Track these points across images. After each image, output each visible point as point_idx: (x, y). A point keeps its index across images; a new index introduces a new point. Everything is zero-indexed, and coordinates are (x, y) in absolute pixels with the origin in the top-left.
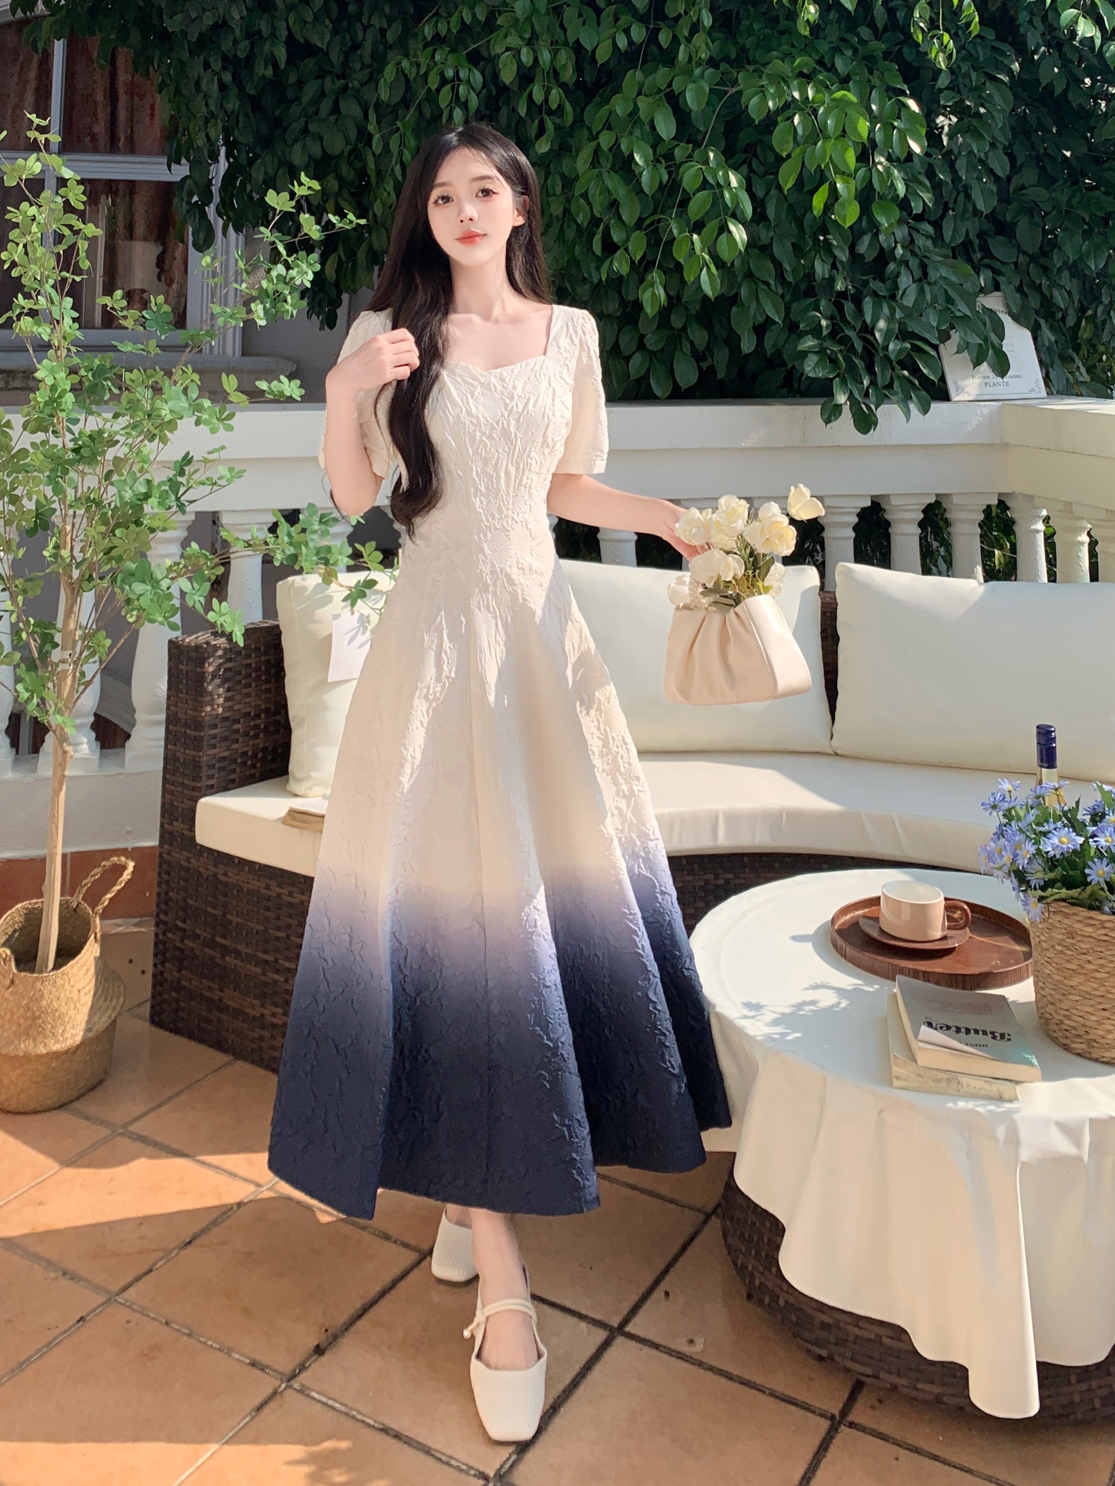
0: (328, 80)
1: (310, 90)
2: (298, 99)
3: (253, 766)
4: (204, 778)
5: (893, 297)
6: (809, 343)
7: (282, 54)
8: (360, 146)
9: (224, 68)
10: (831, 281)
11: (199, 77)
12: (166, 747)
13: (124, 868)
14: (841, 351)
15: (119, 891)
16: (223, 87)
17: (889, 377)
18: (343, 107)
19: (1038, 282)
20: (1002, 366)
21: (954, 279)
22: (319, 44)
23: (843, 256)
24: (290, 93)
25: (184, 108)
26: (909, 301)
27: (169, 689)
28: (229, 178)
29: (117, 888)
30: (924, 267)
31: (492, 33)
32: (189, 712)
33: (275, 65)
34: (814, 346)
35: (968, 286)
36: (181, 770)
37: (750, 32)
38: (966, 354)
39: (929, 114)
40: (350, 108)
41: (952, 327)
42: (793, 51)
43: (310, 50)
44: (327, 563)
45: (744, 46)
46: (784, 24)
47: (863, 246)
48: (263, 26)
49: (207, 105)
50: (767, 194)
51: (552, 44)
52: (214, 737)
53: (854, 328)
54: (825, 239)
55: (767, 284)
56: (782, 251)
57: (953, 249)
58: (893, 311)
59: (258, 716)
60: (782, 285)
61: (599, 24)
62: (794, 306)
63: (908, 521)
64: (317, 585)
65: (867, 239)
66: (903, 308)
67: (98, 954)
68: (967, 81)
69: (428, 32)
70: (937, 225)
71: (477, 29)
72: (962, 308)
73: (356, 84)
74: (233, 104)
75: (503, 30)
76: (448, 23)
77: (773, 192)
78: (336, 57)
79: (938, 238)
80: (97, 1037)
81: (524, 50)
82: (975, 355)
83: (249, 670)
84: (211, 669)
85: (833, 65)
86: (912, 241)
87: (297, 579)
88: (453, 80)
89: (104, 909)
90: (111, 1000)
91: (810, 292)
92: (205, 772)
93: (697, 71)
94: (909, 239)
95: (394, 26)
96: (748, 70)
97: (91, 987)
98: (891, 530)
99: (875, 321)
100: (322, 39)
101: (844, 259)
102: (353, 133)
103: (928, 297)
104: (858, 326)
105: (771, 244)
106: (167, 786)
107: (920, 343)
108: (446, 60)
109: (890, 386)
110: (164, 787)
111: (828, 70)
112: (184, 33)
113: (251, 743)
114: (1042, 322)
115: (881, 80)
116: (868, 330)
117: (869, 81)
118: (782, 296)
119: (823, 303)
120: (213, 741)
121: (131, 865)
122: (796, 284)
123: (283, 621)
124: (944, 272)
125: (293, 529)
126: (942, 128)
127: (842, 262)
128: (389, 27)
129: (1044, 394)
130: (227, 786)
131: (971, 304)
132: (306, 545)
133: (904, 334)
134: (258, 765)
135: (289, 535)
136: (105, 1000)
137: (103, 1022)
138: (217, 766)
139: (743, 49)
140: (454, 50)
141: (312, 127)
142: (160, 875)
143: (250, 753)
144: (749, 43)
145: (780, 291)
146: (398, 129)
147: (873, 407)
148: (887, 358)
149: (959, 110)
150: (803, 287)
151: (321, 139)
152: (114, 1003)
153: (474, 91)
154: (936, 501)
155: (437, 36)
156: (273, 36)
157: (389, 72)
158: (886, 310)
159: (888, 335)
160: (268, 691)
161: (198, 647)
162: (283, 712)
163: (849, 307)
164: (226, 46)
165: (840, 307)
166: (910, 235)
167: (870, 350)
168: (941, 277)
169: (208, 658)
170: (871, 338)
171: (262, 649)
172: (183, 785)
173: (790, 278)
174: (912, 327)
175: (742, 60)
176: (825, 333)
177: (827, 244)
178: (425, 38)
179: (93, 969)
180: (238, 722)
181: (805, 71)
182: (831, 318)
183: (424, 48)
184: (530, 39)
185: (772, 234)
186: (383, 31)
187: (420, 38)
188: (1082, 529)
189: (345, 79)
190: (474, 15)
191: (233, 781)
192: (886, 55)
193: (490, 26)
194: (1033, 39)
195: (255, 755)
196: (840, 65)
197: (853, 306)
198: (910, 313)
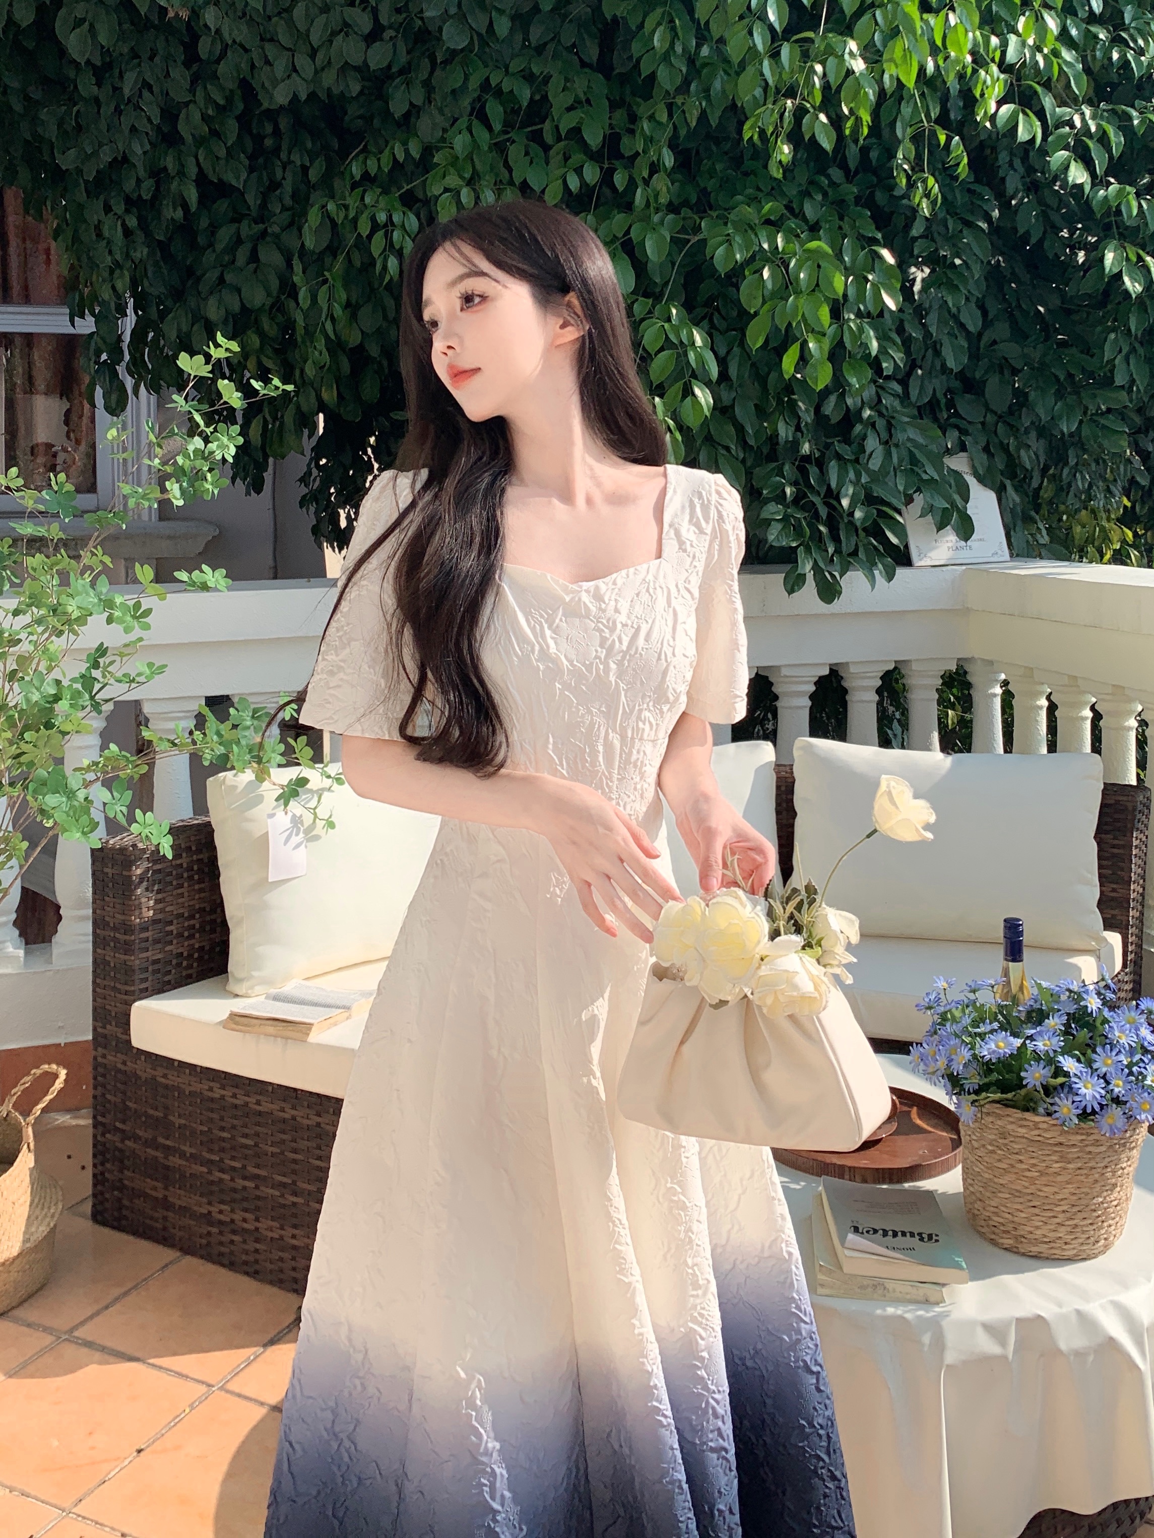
0: (245, 222)
1: (225, 235)
2: (211, 245)
3: (190, 967)
4: (137, 982)
5: (857, 461)
6: (772, 510)
7: (192, 195)
8: (283, 297)
9: (127, 211)
10: (795, 445)
11: (99, 221)
12: (94, 951)
13: (56, 1076)
14: (805, 518)
15: (51, 1100)
16: (127, 233)
17: (853, 543)
18: (262, 255)
19: (1006, 442)
20: (966, 530)
21: (921, 440)
22: (234, 183)
23: (808, 418)
24: (201, 240)
25: (84, 258)
26: (875, 464)
27: (94, 893)
28: (138, 334)
29: (49, 1097)
30: (890, 426)
31: (428, 172)
32: (117, 916)
33: (185, 206)
34: (778, 514)
35: (934, 448)
36: (112, 974)
37: (712, 173)
38: (929, 517)
39: (902, 265)
40: (271, 256)
41: (919, 490)
42: (760, 195)
43: (223, 189)
44: (259, 761)
45: (705, 188)
46: (748, 164)
47: (829, 407)
48: (170, 162)
49: (110, 252)
50: (728, 353)
51: (495, 184)
52: (147, 940)
53: (819, 495)
54: (790, 399)
55: (728, 449)
56: (744, 413)
57: (919, 408)
58: (858, 475)
59: (192, 917)
60: (744, 449)
61: (547, 163)
62: (757, 471)
63: (865, 689)
64: (250, 782)
65: (833, 399)
66: (868, 471)
67: (32, 1164)
68: (942, 229)
69: (356, 170)
70: (904, 382)
71: (410, 168)
72: (929, 471)
73: (276, 229)
74: (141, 252)
75: (439, 171)
76: (379, 160)
77: (736, 350)
78: (252, 199)
79: (905, 397)
80: (36, 1246)
81: (464, 192)
82: (938, 518)
83: (180, 870)
84: (139, 872)
85: (802, 209)
86: (880, 401)
87: (229, 774)
88: (386, 225)
89: (36, 1119)
90: (49, 1208)
91: (772, 457)
92: (138, 976)
93: (656, 218)
94: (876, 399)
95: (317, 163)
96: (710, 216)
97: (27, 1198)
98: (847, 697)
99: (840, 485)
100: (238, 178)
101: (809, 421)
102: (275, 284)
103: (895, 460)
104: (823, 492)
105: (733, 406)
106: (98, 990)
107: (885, 509)
108: (377, 202)
109: (855, 553)
110: (94, 991)
111: (796, 216)
112: (79, 171)
113: (186, 944)
114: (1008, 483)
115: (853, 227)
116: (832, 496)
117: (840, 228)
118: (743, 461)
119: (787, 467)
120: (143, 945)
121: (63, 1073)
122: (758, 448)
123: (214, 819)
124: (912, 433)
125: (222, 727)
126: (914, 280)
127: (807, 424)
128: (312, 163)
129: (1007, 556)
130: (162, 988)
131: (939, 465)
132: (238, 743)
133: (870, 500)
134: (195, 965)
135: (218, 734)
136: (42, 1209)
137: (42, 1230)
138: (150, 969)
139: (704, 192)
140: (386, 192)
141: (228, 277)
142: (95, 1078)
143: (185, 954)
144: (711, 185)
145: (741, 455)
146: (325, 281)
147: (837, 574)
148: (851, 523)
149: (933, 260)
150: (765, 451)
151: (239, 291)
152: (52, 1211)
153: (409, 236)
154: (896, 668)
155: (366, 176)
156: (181, 173)
157: (314, 217)
159: (854, 501)
160: (201, 891)
161: (123, 850)
162: (219, 910)
163: (813, 471)
164: (129, 185)
165: (803, 471)
166: (877, 392)
167: (835, 517)
168: (909, 439)
169: (135, 861)
170: (836, 504)
171: (194, 848)
172: (114, 988)
173: (751, 442)
174: (878, 491)
175: (704, 205)
176: (789, 499)
177: (793, 405)
178: (352, 177)
179: (28, 1179)
180: (171, 923)
181: (772, 218)
182: (795, 484)
183: (352, 189)
184: (472, 179)
185: (734, 394)
186: (305, 169)
187: (348, 177)
188: (1041, 693)
189: (263, 223)
190: (407, 151)
191: (169, 982)
192: (858, 200)
193: (425, 164)
194: (1013, 182)
195: (190, 956)
196: (809, 210)
197: (816, 469)
198: (875, 477)
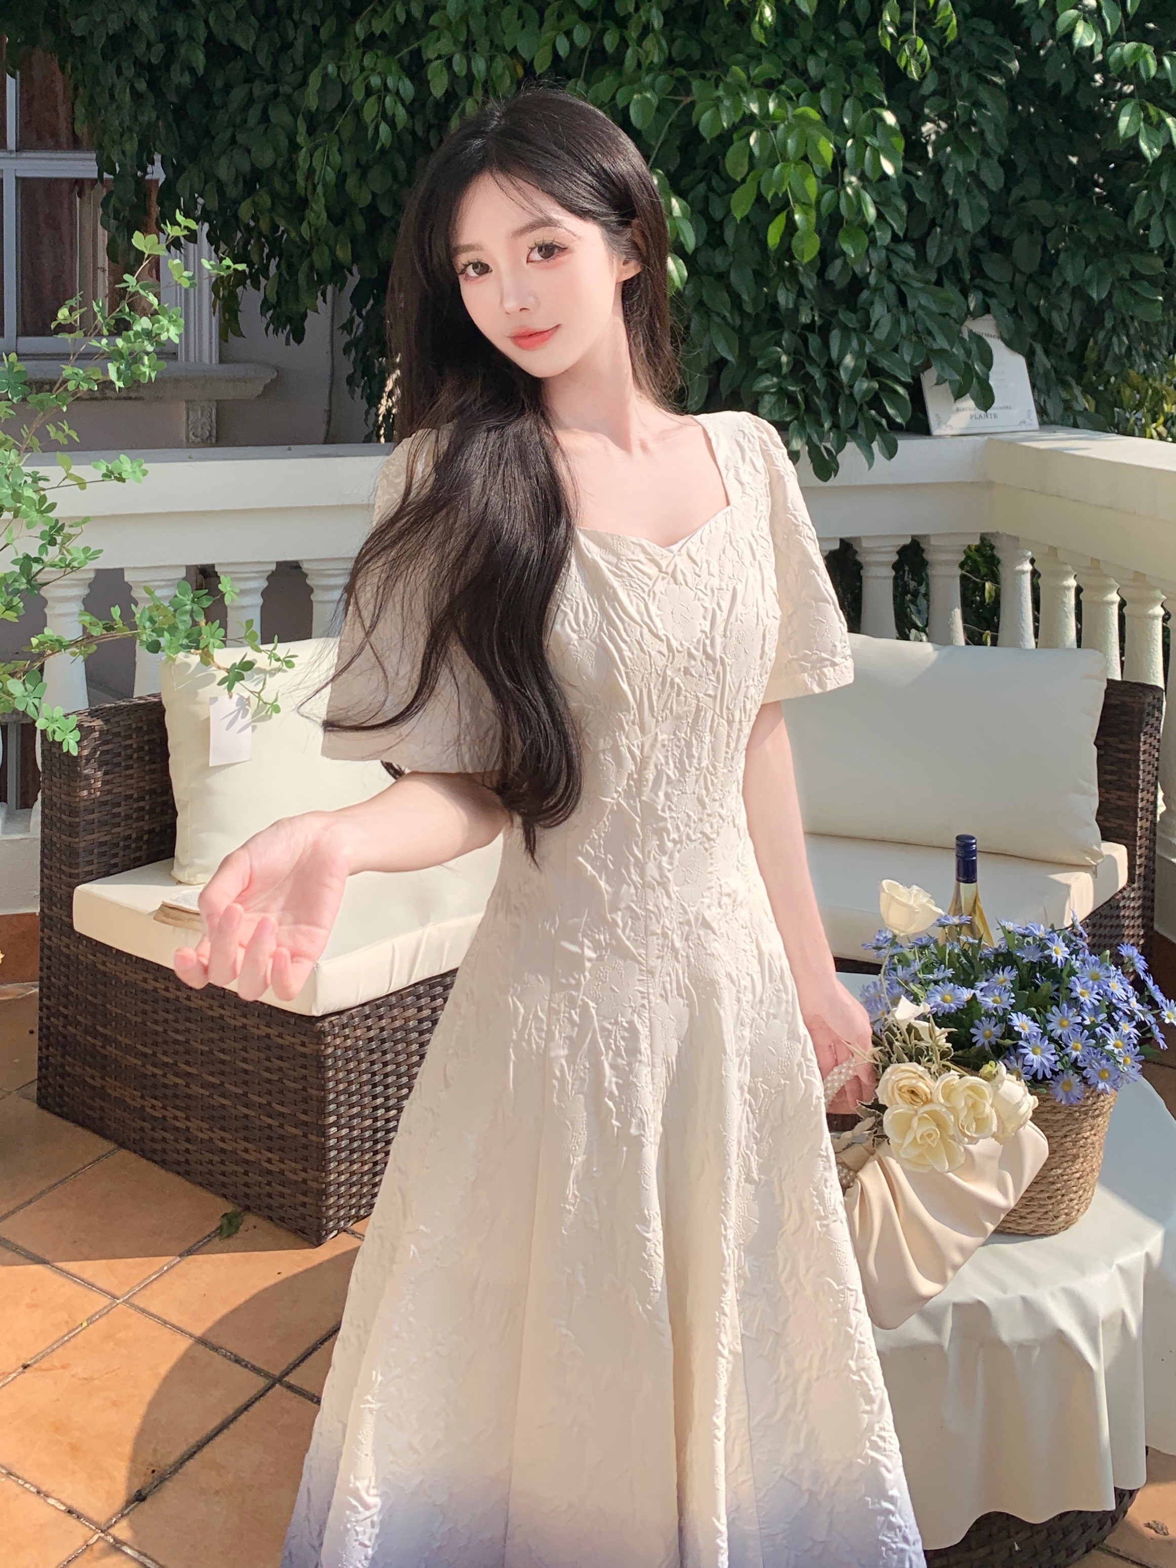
0: (257, 83)
1: (238, 95)
2: (225, 105)
4: (83, 864)
5: (864, 329)
6: (768, 381)
7: (200, 59)
9: (138, 75)
10: (797, 312)
11: (112, 85)
14: (801, 391)
16: (137, 96)
17: (853, 417)
18: (273, 114)
19: (1036, 304)
20: (985, 397)
21: (934, 307)
22: (244, 46)
23: (811, 283)
24: (216, 99)
26: (881, 334)
30: (901, 294)
31: (423, 36)
33: (193, 72)
34: (773, 386)
37: (715, 29)
38: (947, 385)
39: (911, 124)
40: (280, 115)
41: (928, 363)
43: (234, 52)
45: (709, 45)
47: (834, 273)
48: (180, 27)
49: (120, 117)
51: (489, 51)
53: (818, 365)
54: (790, 263)
55: (722, 316)
56: (740, 279)
57: (938, 271)
58: (862, 345)
60: (740, 316)
61: (540, 25)
62: (753, 340)
63: (882, 565)
65: (836, 266)
66: (874, 341)
69: (361, 31)
70: (918, 245)
72: (941, 342)
73: (288, 89)
74: (149, 116)
75: (437, 32)
78: (263, 59)
79: (920, 261)
81: (457, 58)
82: (956, 387)
85: (806, 68)
86: (890, 265)
88: (380, 90)
91: (773, 323)
93: (648, 78)
94: (886, 264)
95: (326, 24)
96: (703, 75)
99: (842, 357)
100: (247, 40)
101: (812, 287)
102: (282, 144)
103: (904, 329)
104: (825, 361)
105: (729, 269)
107: (889, 382)
108: (375, 65)
109: (853, 428)
111: (798, 75)
114: (1038, 346)
115: (859, 87)
116: (831, 367)
117: (844, 88)
118: (739, 330)
119: (786, 337)
122: (757, 314)
124: (924, 300)
126: (928, 137)
127: (809, 290)
128: (322, 23)
129: (1037, 426)
131: (954, 337)
133: (874, 371)
134: (143, 847)
139: (708, 48)
140: (386, 54)
141: (240, 138)
144: (714, 41)
145: (738, 324)
147: (834, 450)
148: (853, 398)
149: (948, 116)
150: (765, 317)
151: (249, 151)
153: (403, 103)
154: (913, 545)
155: (371, 36)
156: (191, 37)
157: (317, 77)
158: (855, 344)
159: (855, 373)
163: (814, 341)
164: (140, 50)
165: (804, 342)
166: (887, 257)
167: (835, 389)
168: (921, 306)
170: (835, 373)
171: (144, 730)
173: (749, 309)
174: (885, 364)
175: (704, 64)
176: (785, 370)
177: (793, 270)
178: (357, 39)
181: (768, 80)
182: (794, 353)
183: (355, 50)
184: (466, 43)
185: (729, 257)
186: (316, 29)
187: (353, 37)
188: (1067, 574)
189: (275, 82)
190: (408, 13)
192: (867, 56)
193: (425, 24)
194: (1039, 32)
196: (813, 67)
197: (819, 340)
198: (880, 348)
